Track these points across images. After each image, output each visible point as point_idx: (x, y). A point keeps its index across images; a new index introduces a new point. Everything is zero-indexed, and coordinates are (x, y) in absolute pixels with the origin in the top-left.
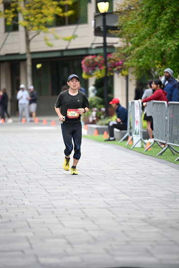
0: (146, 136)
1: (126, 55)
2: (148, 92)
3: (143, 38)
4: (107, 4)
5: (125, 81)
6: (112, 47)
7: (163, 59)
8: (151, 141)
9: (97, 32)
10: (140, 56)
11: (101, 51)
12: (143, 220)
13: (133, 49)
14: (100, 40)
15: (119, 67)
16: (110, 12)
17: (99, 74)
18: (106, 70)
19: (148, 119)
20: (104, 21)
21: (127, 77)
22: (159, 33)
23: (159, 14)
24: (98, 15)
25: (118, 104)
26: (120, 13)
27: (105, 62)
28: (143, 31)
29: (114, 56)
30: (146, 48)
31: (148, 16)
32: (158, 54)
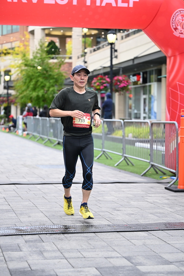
0: (24, 130)
1: (16, 98)
2: (25, 113)
3: (23, 91)
4: (9, 77)
5: (15, 109)
6: (10, 94)
7: (31, 100)
8: (26, 133)
9: (5, 88)
10: (22, 98)
11: (6, 96)
12: (22, 165)
13: (19, 95)
14: (6, 91)
15: (13, 102)
16: (10, 80)
17: (5, 105)
18: (8, 104)
19: (25, 124)
20: (8, 84)
21: (17, 107)
22: (30, 89)
23: (30, 82)
24: (5, 81)
25: (13, 117)
26: (14, 81)
27: (8, 100)
28: (24, 88)
29: (11, 98)
30: (25, 96)
31: (25, 83)
32: (29, 98)
